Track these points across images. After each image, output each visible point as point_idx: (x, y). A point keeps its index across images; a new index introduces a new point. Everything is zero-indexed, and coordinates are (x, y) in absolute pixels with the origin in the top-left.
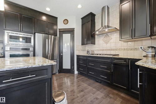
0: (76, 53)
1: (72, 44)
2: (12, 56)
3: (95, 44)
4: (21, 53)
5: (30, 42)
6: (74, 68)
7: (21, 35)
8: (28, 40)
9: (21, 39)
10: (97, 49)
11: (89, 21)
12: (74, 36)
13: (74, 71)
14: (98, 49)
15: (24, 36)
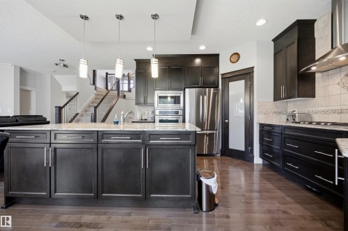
0: (258, 119)
1: (248, 101)
2: (161, 121)
3: (313, 96)
4: (170, 118)
5: (179, 103)
6: (252, 150)
7: (170, 93)
8: (176, 100)
9: (169, 99)
10: (320, 109)
11: (294, 43)
12: (253, 84)
13: (253, 157)
14: (324, 108)
15: (173, 95)
